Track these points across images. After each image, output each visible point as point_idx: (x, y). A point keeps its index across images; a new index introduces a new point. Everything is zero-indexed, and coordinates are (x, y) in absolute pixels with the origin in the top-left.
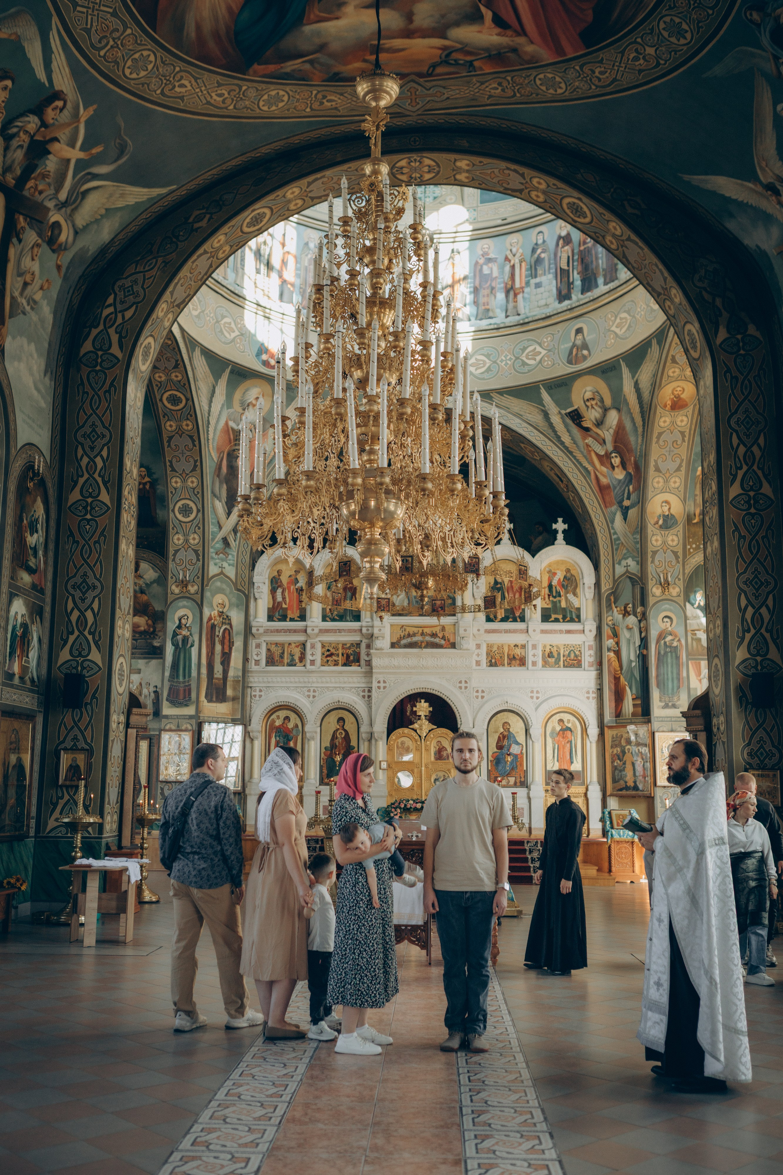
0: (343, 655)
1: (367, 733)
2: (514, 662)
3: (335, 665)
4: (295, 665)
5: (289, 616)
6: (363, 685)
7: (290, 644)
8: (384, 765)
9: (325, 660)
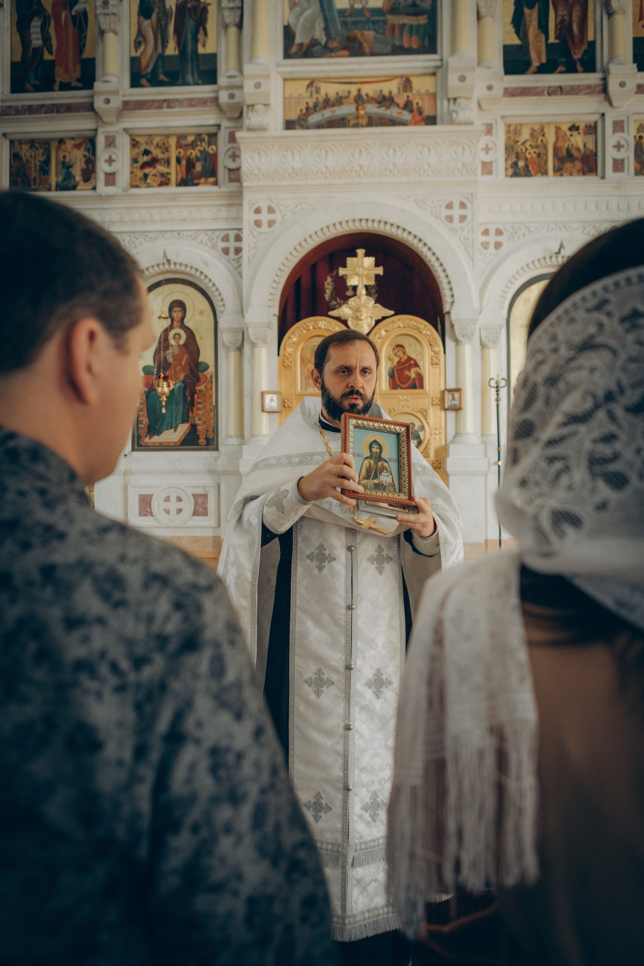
0: (178, 161)
1: (234, 331)
2: (568, 165)
3: (161, 184)
4: (74, 188)
5: (58, 80)
6: (224, 226)
7: (61, 141)
8: (272, 402)
9: (140, 174)
